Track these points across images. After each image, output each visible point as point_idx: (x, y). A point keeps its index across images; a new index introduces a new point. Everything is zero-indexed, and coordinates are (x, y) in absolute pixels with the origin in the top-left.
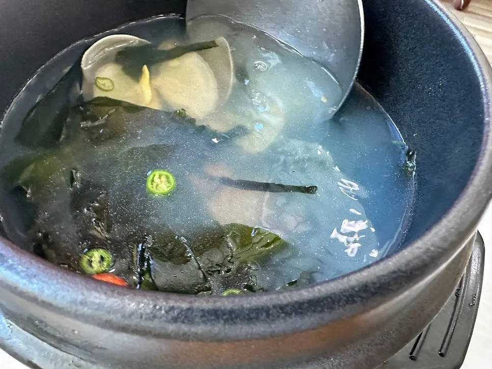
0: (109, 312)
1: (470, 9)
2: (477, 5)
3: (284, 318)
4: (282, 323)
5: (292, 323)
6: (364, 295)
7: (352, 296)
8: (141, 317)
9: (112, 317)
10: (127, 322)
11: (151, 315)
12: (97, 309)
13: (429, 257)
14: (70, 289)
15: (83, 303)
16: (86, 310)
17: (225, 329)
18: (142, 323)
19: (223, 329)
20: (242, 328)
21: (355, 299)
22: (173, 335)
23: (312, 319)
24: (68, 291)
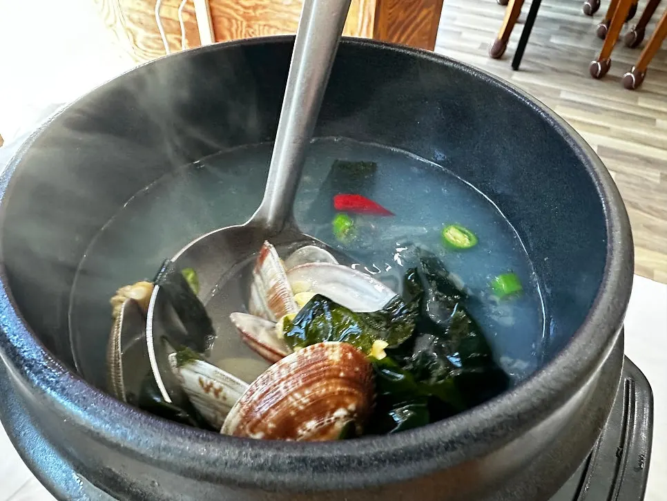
0: (193, 459)
1: (644, 87)
2: (654, 83)
3: (378, 466)
4: (375, 472)
5: (386, 471)
6: (465, 441)
7: (452, 442)
8: (226, 464)
9: (195, 464)
10: (211, 469)
11: (237, 462)
12: (180, 455)
13: (538, 399)
14: (154, 433)
15: (167, 449)
16: (169, 457)
17: (313, 478)
18: (227, 471)
19: (311, 477)
20: (332, 477)
21: (456, 445)
22: (258, 483)
23: (409, 467)
24: (152, 436)
